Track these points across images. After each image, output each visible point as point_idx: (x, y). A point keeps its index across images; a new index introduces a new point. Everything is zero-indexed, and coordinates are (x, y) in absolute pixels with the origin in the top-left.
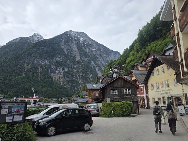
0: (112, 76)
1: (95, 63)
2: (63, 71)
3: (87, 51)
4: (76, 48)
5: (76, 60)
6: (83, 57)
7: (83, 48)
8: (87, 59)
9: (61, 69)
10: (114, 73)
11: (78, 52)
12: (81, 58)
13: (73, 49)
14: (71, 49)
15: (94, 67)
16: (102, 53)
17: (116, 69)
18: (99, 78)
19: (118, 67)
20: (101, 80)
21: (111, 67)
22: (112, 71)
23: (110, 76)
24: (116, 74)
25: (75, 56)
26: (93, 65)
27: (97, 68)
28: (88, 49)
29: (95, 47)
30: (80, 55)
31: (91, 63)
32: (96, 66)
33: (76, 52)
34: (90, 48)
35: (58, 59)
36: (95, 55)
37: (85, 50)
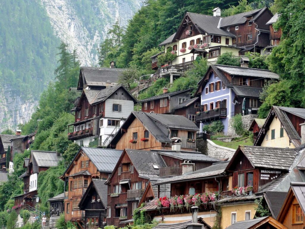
0: (199, 95)
10: (215, 81)
17: (230, 43)
18: (94, 105)
19: (241, 25)
20: (105, 121)
21: (190, 20)
22: (193, 51)
23: (183, 96)
24: (228, 87)
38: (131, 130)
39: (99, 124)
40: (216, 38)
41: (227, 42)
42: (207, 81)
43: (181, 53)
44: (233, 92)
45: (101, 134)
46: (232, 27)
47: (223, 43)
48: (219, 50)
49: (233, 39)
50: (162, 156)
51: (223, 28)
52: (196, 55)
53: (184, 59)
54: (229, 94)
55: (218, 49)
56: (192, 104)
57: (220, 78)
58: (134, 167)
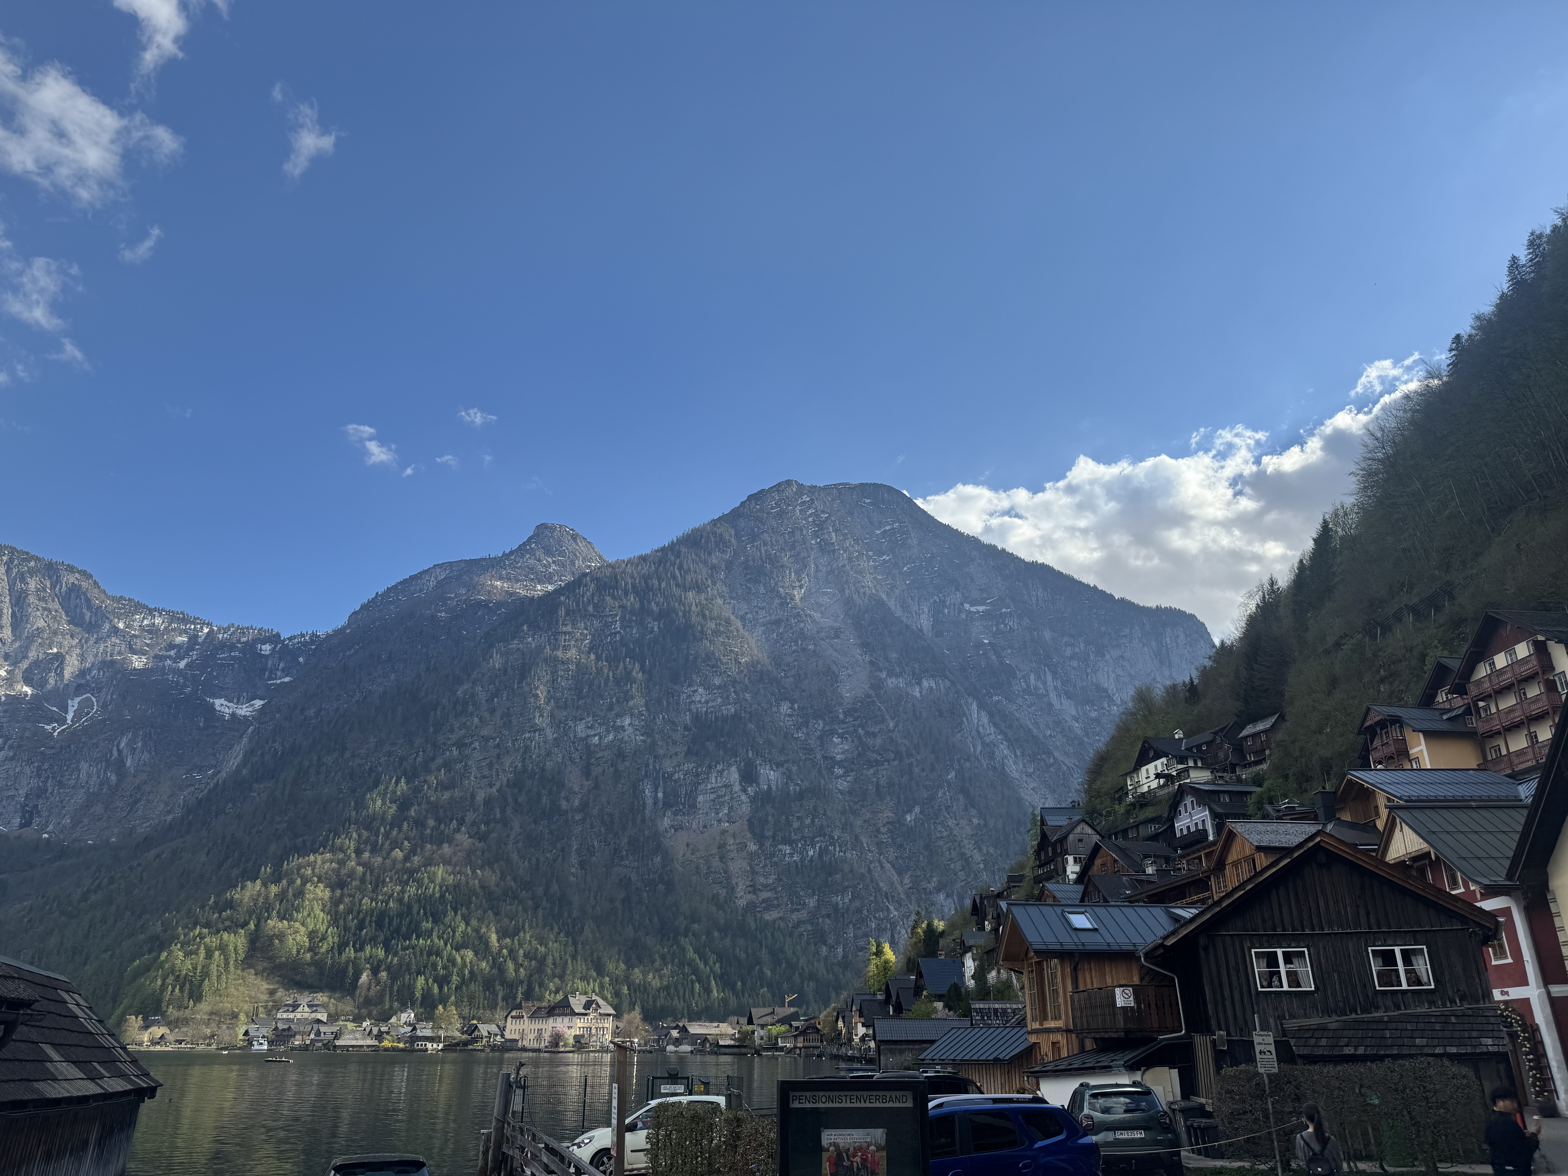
0: (1171, 820)
1: (991, 715)
2: (744, 790)
3: (925, 622)
4: (837, 607)
5: (839, 699)
6: (891, 674)
8: (925, 684)
9: (734, 775)
10: (1188, 800)
11: (851, 638)
12: (877, 684)
15: (989, 749)
16: (1047, 635)
17: (1200, 764)
18: (1056, 842)
19: (1208, 743)
20: (1070, 859)
21: (1149, 744)
22: (1158, 776)
23: (1154, 823)
24: (1204, 805)
25: (835, 669)
26: (978, 732)
27: (1019, 753)
28: (926, 610)
29: (983, 587)
30: (867, 658)
31: (965, 715)
32: (1007, 739)
33: (837, 636)
34: (944, 602)
35: (707, 702)
36: (992, 652)
37: (904, 619)
38: (1098, 862)
39: (1065, 863)
40: (1182, 760)
41: (1195, 762)
42: (1179, 802)
43: (1145, 781)
44: (1211, 810)
45: (1069, 872)
46: (1199, 747)
47: (1191, 764)
48: (1188, 771)
49: (1202, 759)
50: (1136, 880)
51: (1189, 749)
52: (1162, 781)
53: (1149, 787)
54: (1207, 812)
55: (1186, 770)
56: (1165, 830)
57: (1193, 796)
58: (1103, 896)
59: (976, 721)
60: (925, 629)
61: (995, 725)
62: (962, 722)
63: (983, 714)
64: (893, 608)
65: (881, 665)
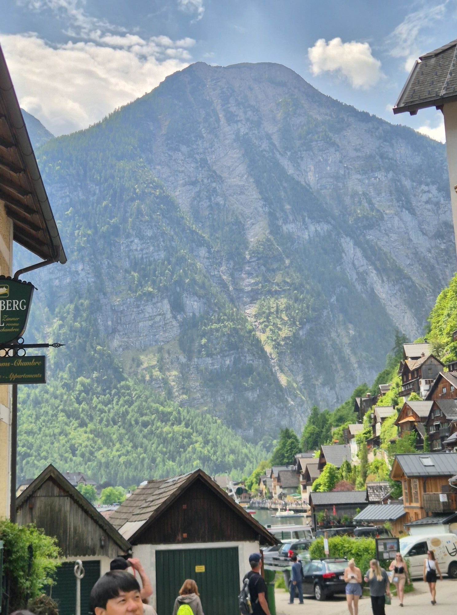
1: (364, 251)
2: (175, 317)
3: (311, 178)
4: (242, 169)
5: (246, 244)
6: (286, 221)
7: (285, 162)
8: (312, 228)
9: (166, 306)
11: (254, 194)
12: (275, 230)
13: (225, 175)
14: (215, 177)
15: (362, 278)
16: (407, 183)
18: (414, 371)
20: (423, 382)
25: (242, 220)
26: (353, 264)
27: (385, 279)
28: (312, 168)
29: (358, 147)
30: (267, 210)
31: (343, 251)
32: (377, 269)
33: (242, 193)
34: (326, 161)
35: (142, 250)
36: (365, 200)
37: (296, 177)
38: (441, 386)
39: (419, 384)
45: (421, 390)
58: (443, 412)
59: (353, 256)
60: (312, 184)
61: (367, 258)
62: (342, 258)
63: (358, 250)
64: (286, 168)
65: (278, 215)
